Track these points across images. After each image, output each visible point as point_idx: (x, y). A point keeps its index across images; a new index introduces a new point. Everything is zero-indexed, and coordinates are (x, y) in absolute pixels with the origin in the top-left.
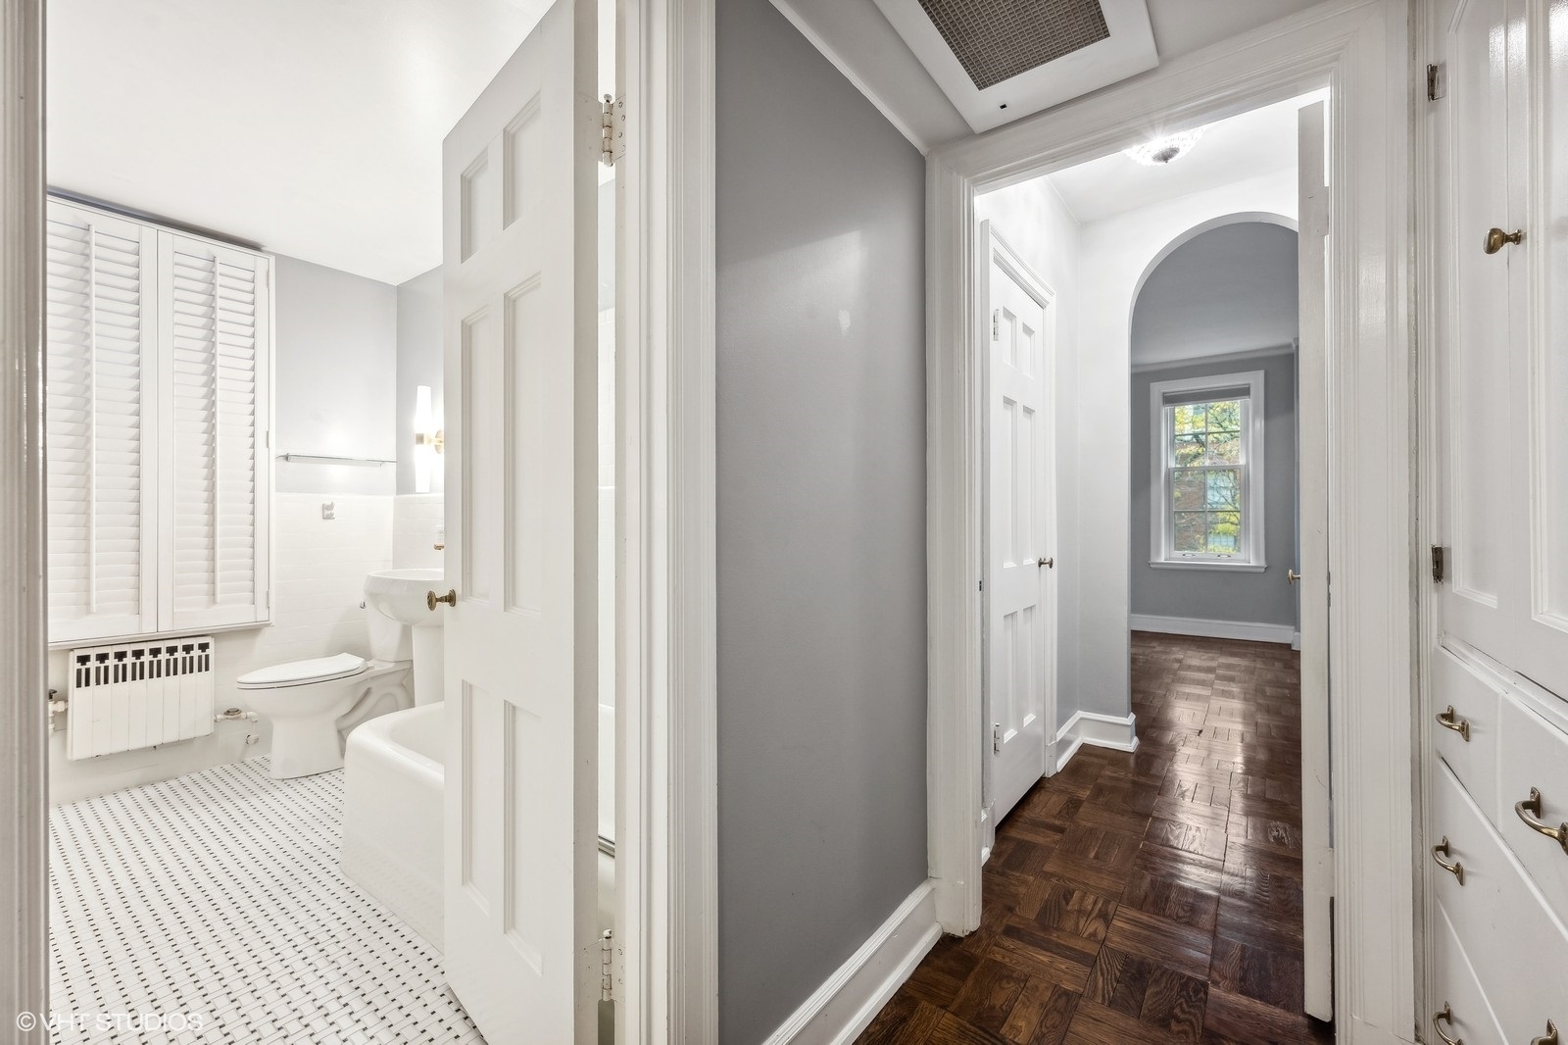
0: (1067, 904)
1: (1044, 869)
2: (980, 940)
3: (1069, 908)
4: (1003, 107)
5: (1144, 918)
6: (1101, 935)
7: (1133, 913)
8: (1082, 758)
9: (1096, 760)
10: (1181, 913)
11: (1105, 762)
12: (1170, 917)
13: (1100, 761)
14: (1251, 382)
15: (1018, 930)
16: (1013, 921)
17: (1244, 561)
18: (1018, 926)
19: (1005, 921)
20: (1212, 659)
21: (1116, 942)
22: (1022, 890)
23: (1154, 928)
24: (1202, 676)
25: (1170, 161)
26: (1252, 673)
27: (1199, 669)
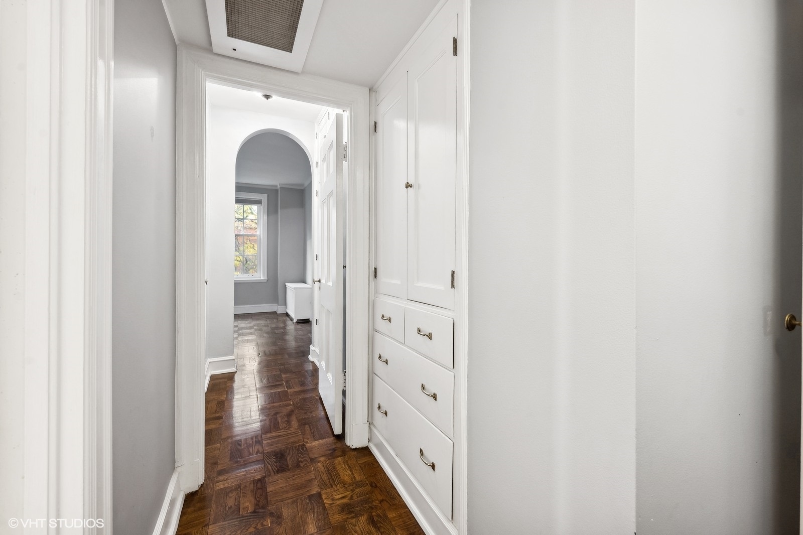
0: (241, 446)
1: (222, 438)
2: (207, 485)
3: (242, 447)
4: (234, 50)
5: (274, 434)
6: (261, 450)
7: (269, 435)
8: (213, 382)
9: (220, 381)
10: (285, 426)
11: (226, 380)
12: (282, 429)
13: (223, 380)
14: (262, 198)
15: (224, 470)
16: (220, 468)
17: (259, 277)
18: (223, 468)
19: (215, 470)
20: (250, 323)
21: (267, 449)
22: (216, 452)
23: (279, 436)
24: (250, 331)
25: (269, 100)
26: (268, 326)
27: (247, 328)
